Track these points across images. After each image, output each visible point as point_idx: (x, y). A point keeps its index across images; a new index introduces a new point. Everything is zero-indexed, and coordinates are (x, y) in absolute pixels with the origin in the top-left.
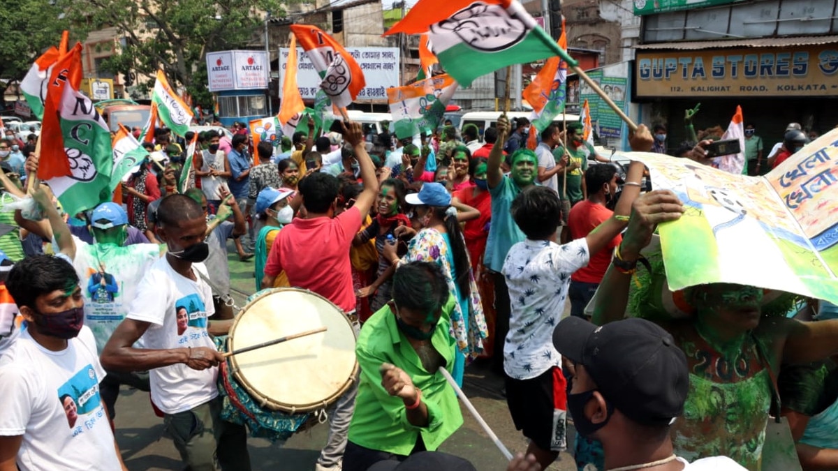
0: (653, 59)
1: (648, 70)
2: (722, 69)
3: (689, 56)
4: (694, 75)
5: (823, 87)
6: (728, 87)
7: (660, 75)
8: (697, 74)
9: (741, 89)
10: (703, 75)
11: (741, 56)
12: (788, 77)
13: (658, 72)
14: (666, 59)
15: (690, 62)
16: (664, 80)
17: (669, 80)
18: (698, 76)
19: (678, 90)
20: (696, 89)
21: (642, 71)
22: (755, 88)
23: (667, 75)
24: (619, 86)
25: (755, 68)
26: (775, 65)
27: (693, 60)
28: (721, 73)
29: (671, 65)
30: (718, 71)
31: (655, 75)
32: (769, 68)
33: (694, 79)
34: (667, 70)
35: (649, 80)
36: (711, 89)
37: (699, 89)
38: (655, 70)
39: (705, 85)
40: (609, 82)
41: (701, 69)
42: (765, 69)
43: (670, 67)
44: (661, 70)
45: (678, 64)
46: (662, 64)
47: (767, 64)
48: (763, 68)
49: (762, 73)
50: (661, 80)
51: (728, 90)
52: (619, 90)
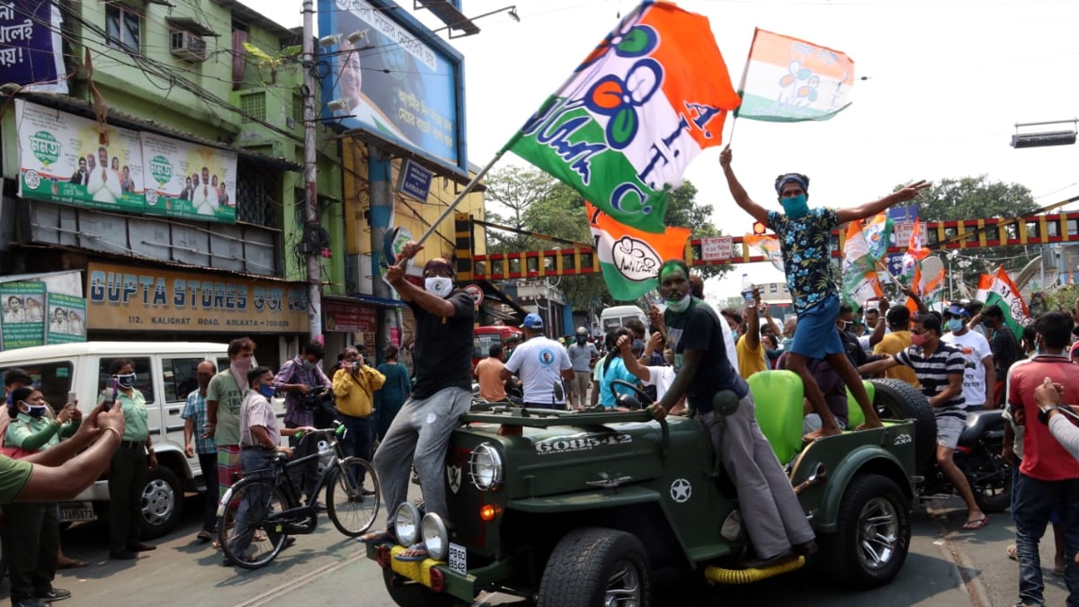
0: (110, 273)
1: (101, 289)
2: (183, 295)
3: (151, 275)
4: (155, 302)
5: (256, 323)
6: (188, 319)
7: (116, 297)
8: (158, 300)
9: (199, 322)
10: (164, 302)
11: (199, 283)
12: (234, 311)
13: (114, 294)
14: (126, 275)
15: (152, 283)
16: (122, 306)
17: (126, 305)
18: (160, 302)
19: (137, 322)
20: (157, 320)
21: (93, 288)
22: (210, 322)
23: (125, 300)
24: (77, 311)
25: (210, 297)
26: (225, 296)
27: (155, 281)
28: (182, 302)
29: (131, 284)
30: (179, 299)
31: (111, 298)
32: (221, 298)
33: (156, 307)
34: (127, 291)
35: (103, 303)
36: (172, 321)
37: (160, 320)
38: (110, 289)
39: (166, 316)
40: (62, 303)
41: (163, 293)
42: (218, 301)
43: (130, 288)
44: (118, 290)
45: (139, 284)
46: (120, 282)
47: (220, 295)
48: (217, 298)
49: (216, 305)
50: (117, 305)
51: (188, 323)
52: (77, 318)
